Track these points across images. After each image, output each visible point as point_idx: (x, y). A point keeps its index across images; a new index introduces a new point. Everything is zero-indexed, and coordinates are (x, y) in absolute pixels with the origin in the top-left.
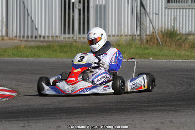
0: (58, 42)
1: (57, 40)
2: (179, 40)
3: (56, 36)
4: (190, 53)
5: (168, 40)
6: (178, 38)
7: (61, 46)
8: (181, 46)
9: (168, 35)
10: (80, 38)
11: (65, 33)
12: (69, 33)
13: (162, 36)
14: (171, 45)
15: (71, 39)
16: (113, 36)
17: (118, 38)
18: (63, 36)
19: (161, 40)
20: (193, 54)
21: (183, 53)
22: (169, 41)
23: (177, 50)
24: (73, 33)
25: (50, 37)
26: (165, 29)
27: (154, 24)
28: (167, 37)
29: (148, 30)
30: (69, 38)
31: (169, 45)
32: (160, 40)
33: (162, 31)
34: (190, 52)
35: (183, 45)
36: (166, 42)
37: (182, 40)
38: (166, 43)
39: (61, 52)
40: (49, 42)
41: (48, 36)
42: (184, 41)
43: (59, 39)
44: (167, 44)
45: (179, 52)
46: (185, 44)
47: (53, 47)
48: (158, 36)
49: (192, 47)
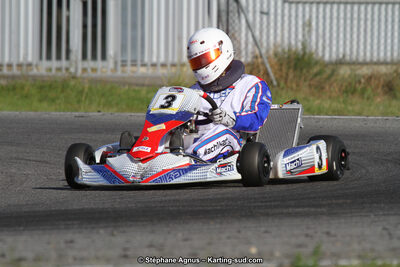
0: (34, 78)
1: (31, 73)
2: (316, 75)
3: (30, 65)
4: (343, 106)
5: (291, 76)
6: (315, 70)
7: (41, 88)
8: (323, 88)
9: (292, 64)
10: (84, 70)
11: (49, 57)
12: (59, 57)
13: (276, 67)
14: (298, 85)
15: (64, 71)
16: (164, 65)
17: (174, 70)
18: (45, 64)
19: (275, 74)
20: (350, 108)
21: (326, 104)
22: (294, 76)
23: (311, 98)
24: (68, 58)
25: (15, 68)
26: (283, 50)
27: (257, 33)
28: (289, 68)
29: (244, 53)
30: (59, 69)
31: (294, 86)
32: (272, 75)
33: (276, 55)
34: (345, 102)
35: (327, 87)
36: (286, 80)
37: (325, 76)
38: (286, 82)
39: (41, 101)
40: (13, 77)
41: (10, 66)
42: (329, 78)
43: (35, 71)
44: (289, 84)
45: (317, 102)
46: (331, 85)
47: (22, 88)
48: (268, 66)
49: (346, 92)
